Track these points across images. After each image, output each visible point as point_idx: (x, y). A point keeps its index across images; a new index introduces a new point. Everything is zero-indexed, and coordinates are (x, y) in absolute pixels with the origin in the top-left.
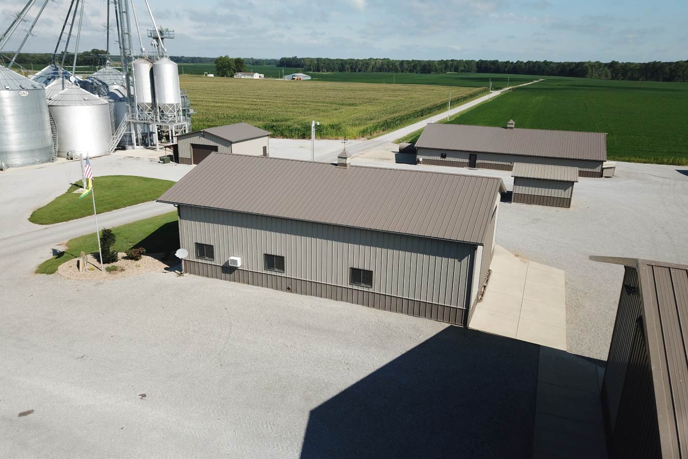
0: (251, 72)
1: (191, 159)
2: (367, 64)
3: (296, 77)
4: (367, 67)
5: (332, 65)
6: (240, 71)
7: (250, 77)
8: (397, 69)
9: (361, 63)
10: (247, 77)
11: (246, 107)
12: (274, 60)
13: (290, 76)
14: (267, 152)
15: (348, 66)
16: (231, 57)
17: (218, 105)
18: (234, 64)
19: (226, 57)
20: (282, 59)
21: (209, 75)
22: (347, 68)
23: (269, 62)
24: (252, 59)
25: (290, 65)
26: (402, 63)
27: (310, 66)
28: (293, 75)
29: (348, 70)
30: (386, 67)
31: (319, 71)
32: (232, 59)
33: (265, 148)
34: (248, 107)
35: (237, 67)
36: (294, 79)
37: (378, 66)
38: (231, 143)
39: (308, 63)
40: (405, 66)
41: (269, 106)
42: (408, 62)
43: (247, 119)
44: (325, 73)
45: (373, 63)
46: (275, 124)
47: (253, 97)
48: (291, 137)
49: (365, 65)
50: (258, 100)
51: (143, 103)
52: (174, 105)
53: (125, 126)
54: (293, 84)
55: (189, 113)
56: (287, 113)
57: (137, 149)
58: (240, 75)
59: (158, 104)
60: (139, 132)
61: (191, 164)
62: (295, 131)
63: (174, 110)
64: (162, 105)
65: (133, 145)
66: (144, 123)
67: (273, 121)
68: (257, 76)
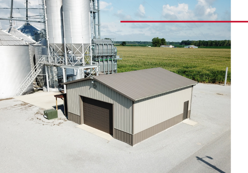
0: (168, 45)
1: (80, 116)
2: (224, 42)
4: (224, 44)
5: (206, 43)
6: (163, 44)
7: (168, 47)
9: (221, 42)
10: (166, 47)
11: (165, 58)
14: (189, 109)
17: (148, 57)
18: (161, 41)
19: (158, 38)
21: (149, 47)
22: (214, 44)
24: (169, 42)
25: (186, 43)
27: (196, 44)
28: (189, 46)
31: (200, 46)
35: (162, 43)
38: (133, 102)
41: (180, 58)
44: (203, 46)
46: (187, 70)
47: (169, 54)
50: (172, 55)
51: (53, 44)
52: (82, 46)
53: (39, 68)
54: (189, 49)
55: (116, 59)
56: (193, 62)
57: (50, 91)
58: (163, 46)
59: (65, 45)
60: (54, 74)
61: (80, 124)
62: (206, 76)
63: (82, 52)
64: (69, 46)
65: (47, 88)
66: (55, 66)
67: (184, 67)
68: (171, 46)
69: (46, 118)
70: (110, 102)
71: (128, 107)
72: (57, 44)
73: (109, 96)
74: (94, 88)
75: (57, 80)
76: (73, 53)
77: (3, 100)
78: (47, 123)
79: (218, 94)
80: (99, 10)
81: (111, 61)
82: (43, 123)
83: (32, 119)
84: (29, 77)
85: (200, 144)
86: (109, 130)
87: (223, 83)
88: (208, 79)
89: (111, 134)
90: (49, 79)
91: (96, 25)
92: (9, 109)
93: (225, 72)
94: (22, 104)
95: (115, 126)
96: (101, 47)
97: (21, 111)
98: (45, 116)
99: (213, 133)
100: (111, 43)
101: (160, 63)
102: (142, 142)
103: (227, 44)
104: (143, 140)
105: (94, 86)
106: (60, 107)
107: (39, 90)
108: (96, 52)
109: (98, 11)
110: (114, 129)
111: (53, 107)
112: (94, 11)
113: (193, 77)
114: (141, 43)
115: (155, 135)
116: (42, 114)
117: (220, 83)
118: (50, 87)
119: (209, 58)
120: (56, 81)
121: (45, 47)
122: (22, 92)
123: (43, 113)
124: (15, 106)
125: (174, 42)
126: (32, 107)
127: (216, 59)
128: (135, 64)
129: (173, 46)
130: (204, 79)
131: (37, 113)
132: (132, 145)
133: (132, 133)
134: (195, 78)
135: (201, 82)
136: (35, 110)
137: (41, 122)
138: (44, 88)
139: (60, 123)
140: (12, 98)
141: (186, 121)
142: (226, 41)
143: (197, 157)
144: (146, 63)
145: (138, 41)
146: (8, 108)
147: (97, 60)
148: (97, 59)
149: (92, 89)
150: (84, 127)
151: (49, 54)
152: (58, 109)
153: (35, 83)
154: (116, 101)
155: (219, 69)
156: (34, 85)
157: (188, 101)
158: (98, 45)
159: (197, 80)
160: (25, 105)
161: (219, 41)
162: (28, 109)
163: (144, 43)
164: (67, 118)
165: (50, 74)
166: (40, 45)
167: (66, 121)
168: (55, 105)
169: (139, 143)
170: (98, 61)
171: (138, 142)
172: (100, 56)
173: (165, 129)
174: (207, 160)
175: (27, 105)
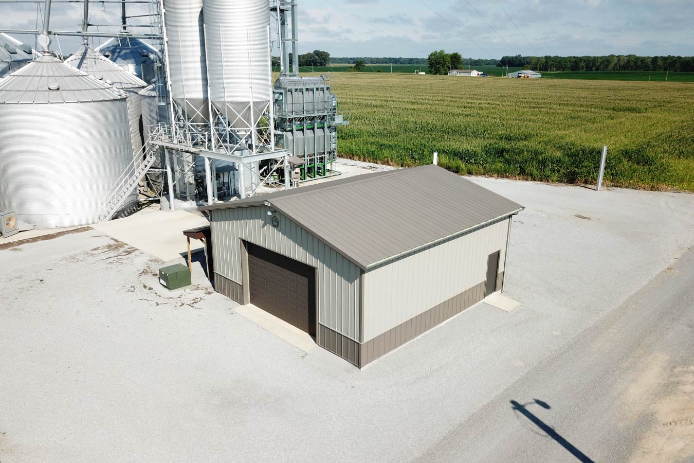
0: (468, 69)
1: (242, 287)
2: (608, 61)
3: (523, 75)
4: (607, 66)
5: (563, 63)
6: (456, 68)
7: (466, 75)
8: (648, 67)
9: (600, 60)
10: (462, 75)
11: (456, 110)
12: (494, 60)
13: (516, 74)
14: (500, 270)
15: (583, 64)
16: (446, 52)
17: (415, 106)
18: (449, 60)
19: (442, 52)
20: (503, 58)
21: (420, 73)
22: (582, 66)
23: (489, 63)
24: (470, 59)
25: (514, 64)
26: (655, 59)
27: (536, 64)
28: (519, 72)
29: (583, 69)
30: (632, 64)
31: (547, 71)
32: (447, 54)
33: (494, 259)
34: (459, 112)
35: (453, 63)
36: (520, 76)
37: (622, 63)
38: (363, 271)
39: (534, 61)
40: (660, 63)
41: (492, 111)
42: (663, 59)
43: (455, 132)
44: (554, 72)
45: (616, 60)
47: (469, 96)
48: (545, 179)
49: (605, 63)
50: (476, 101)
51: (183, 100)
52: (250, 107)
53: (151, 155)
54: (519, 81)
55: (333, 124)
56: (525, 123)
57: (176, 209)
58: (454, 72)
59: (210, 103)
60: (187, 169)
61: (242, 302)
62: (552, 163)
63: (249, 121)
64: (219, 106)
65: (169, 200)
66: (186, 152)
67: (501, 138)
68: (474, 73)
69: (165, 287)
70: (308, 262)
71: (350, 280)
72: (191, 100)
73: (306, 249)
74: (274, 226)
75: (193, 182)
76: (229, 125)
77: (68, 232)
78: (166, 301)
79: (580, 217)
80: (295, 3)
81: (323, 128)
82: (157, 299)
83: (132, 289)
84: (127, 176)
85: (522, 364)
86: (307, 324)
87: (595, 184)
88: (558, 171)
89: (313, 334)
90: (174, 180)
91: (286, 42)
92: (81, 258)
93: (599, 153)
94: (109, 246)
95: (320, 320)
96: (297, 96)
97: (107, 266)
98: (162, 281)
99: (556, 333)
100: (322, 86)
101: (443, 125)
102: (383, 357)
103: (615, 65)
104: (385, 353)
105: (273, 222)
106: (197, 256)
107: (151, 202)
108: (287, 108)
109: (293, 6)
110: (317, 326)
111: (181, 254)
112: (282, 7)
113: (520, 167)
114: (401, 63)
115: (416, 339)
116: (156, 275)
117: (586, 182)
118: (176, 197)
119: (566, 110)
120: (191, 184)
121: (164, 104)
122: (112, 213)
123: (158, 272)
124: (94, 252)
125: (482, 60)
126: (133, 254)
127: (582, 114)
128: (382, 128)
129: (480, 73)
130: (548, 173)
131: (145, 272)
132: (359, 365)
133: (360, 339)
134: (525, 171)
135: (541, 180)
136: (140, 262)
137: (151, 296)
138: (163, 199)
139: (195, 301)
140: (88, 229)
141: (494, 298)
142: (612, 56)
143: (513, 402)
144: (409, 126)
145: (395, 57)
146: (77, 258)
147: (289, 129)
148: (290, 126)
149: (269, 228)
150: (252, 312)
151: (174, 122)
152: (193, 261)
153: (142, 184)
154: (324, 262)
155: (587, 144)
156: (142, 189)
157: (499, 252)
158: (290, 91)
159: (531, 175)
160: (117, 248)
161: (595, 59)
162: (124, 261)
163: (410, 61)
164: (214, 286)
165: (177, 168)
166: (153, 94)
167: (209, 293)
168: (185, 250)
169: (375, 362)
170: (292, 131)
171: (373, 359)
172: (295, 118)
173: (439, 323)
174: (535, 410)
175: (122, 250)
